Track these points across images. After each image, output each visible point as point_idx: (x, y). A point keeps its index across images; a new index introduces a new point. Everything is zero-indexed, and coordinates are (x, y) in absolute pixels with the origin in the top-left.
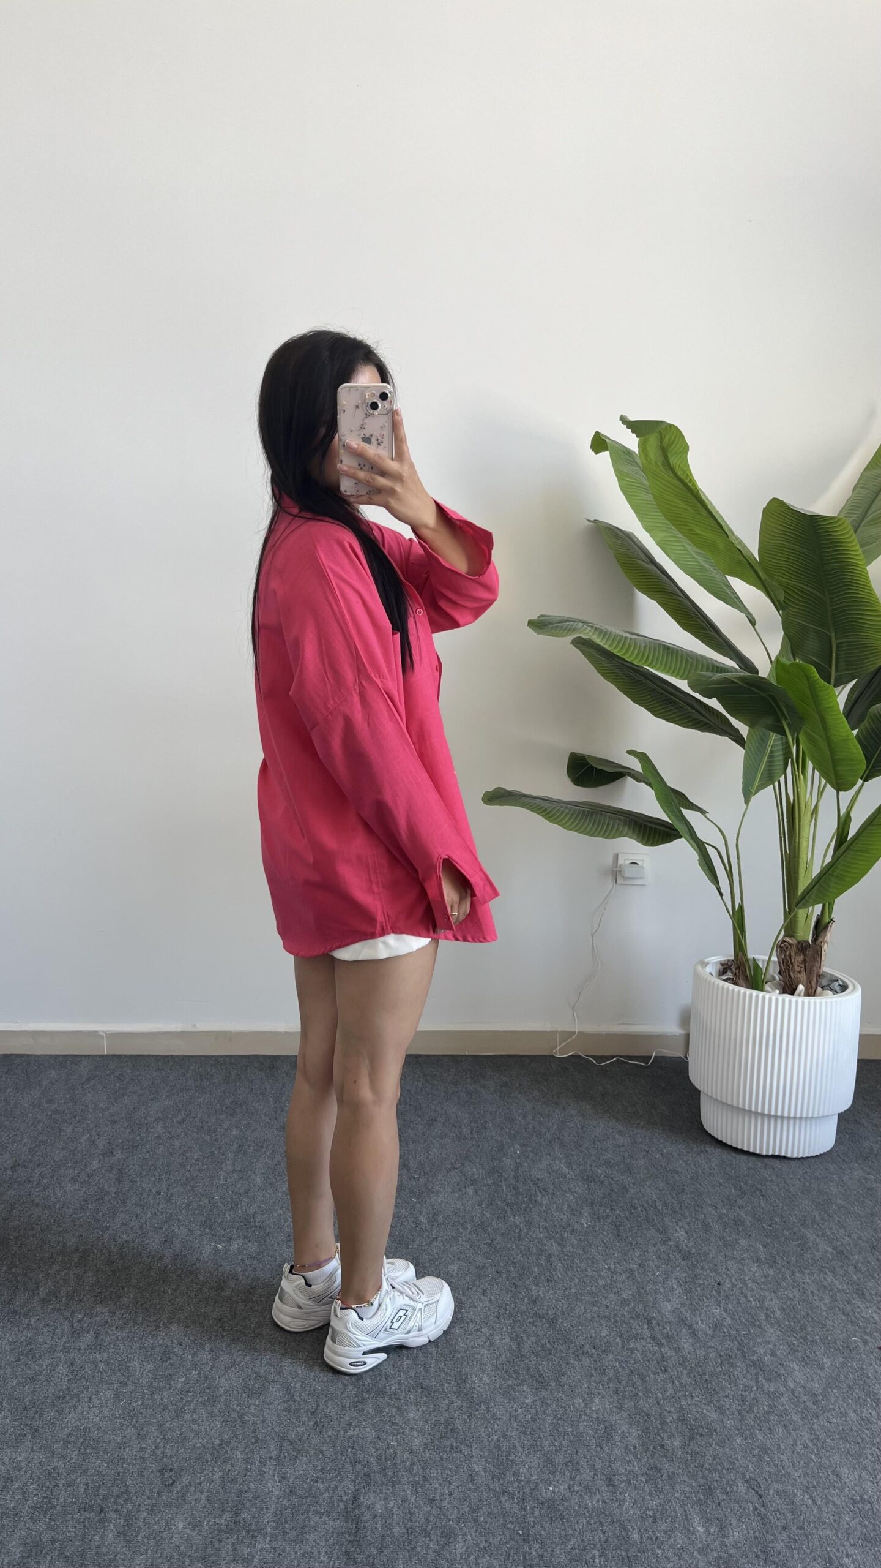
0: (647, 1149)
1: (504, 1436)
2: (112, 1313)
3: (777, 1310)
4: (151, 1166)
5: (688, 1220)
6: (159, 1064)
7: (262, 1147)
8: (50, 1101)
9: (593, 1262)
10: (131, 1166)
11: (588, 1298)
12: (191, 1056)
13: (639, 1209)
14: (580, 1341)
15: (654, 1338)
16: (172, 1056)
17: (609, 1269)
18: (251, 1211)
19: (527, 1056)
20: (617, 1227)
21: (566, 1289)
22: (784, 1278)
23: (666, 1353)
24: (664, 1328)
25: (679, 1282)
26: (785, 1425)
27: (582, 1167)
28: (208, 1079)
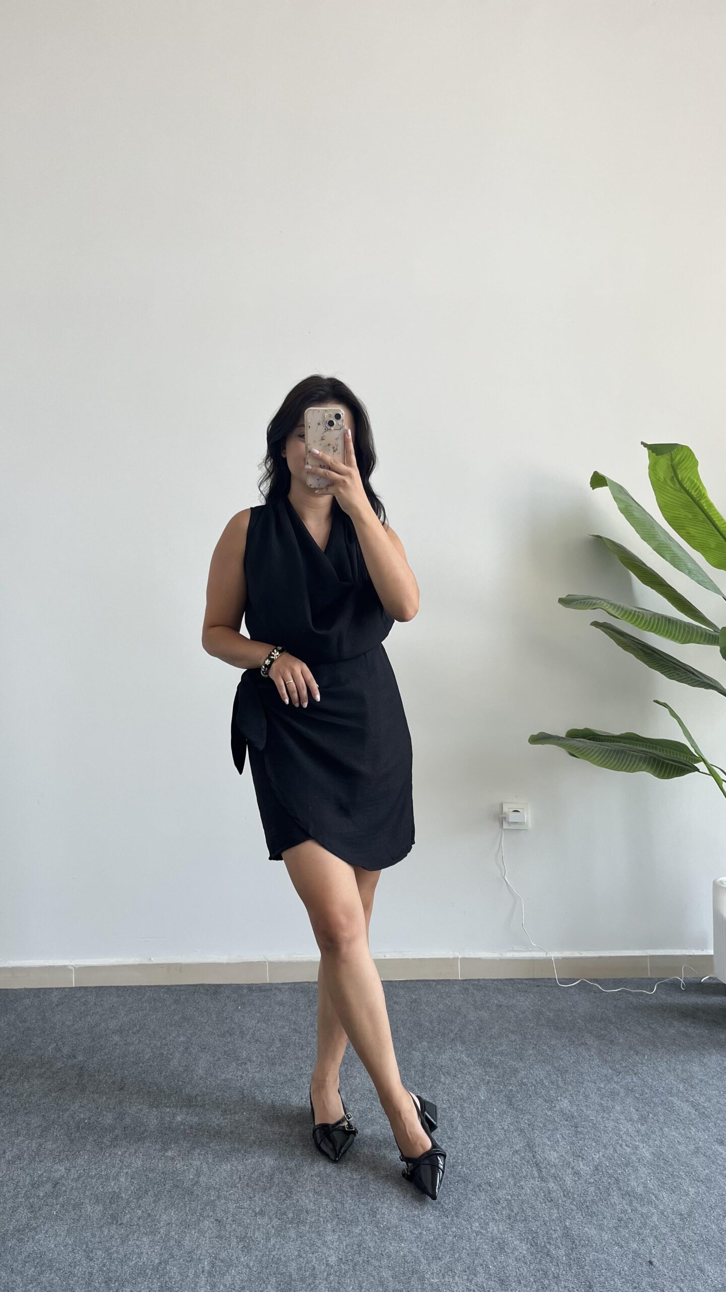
0: (535, 1043)
1: (410, 1252)
2: (68, 1170)
4: (108, 1065)
5: (571, 1092)
6: (119, 992)
7: (206, 1048)
8: (25, 1021)
9: (489, 1124)
10: (90, 1066)
11: (484, 1150)
12: (147, 986)
13: (529, 1085)
14: (477, 1180)
15: (542, 1180)
16: (131, 986)
18: (194, 1093)
19: (434, 981)
23: (553, 1188)
25: (563, 1136)
26: (656, 1237)
27: (480, 1057)
28: (161, 1002)
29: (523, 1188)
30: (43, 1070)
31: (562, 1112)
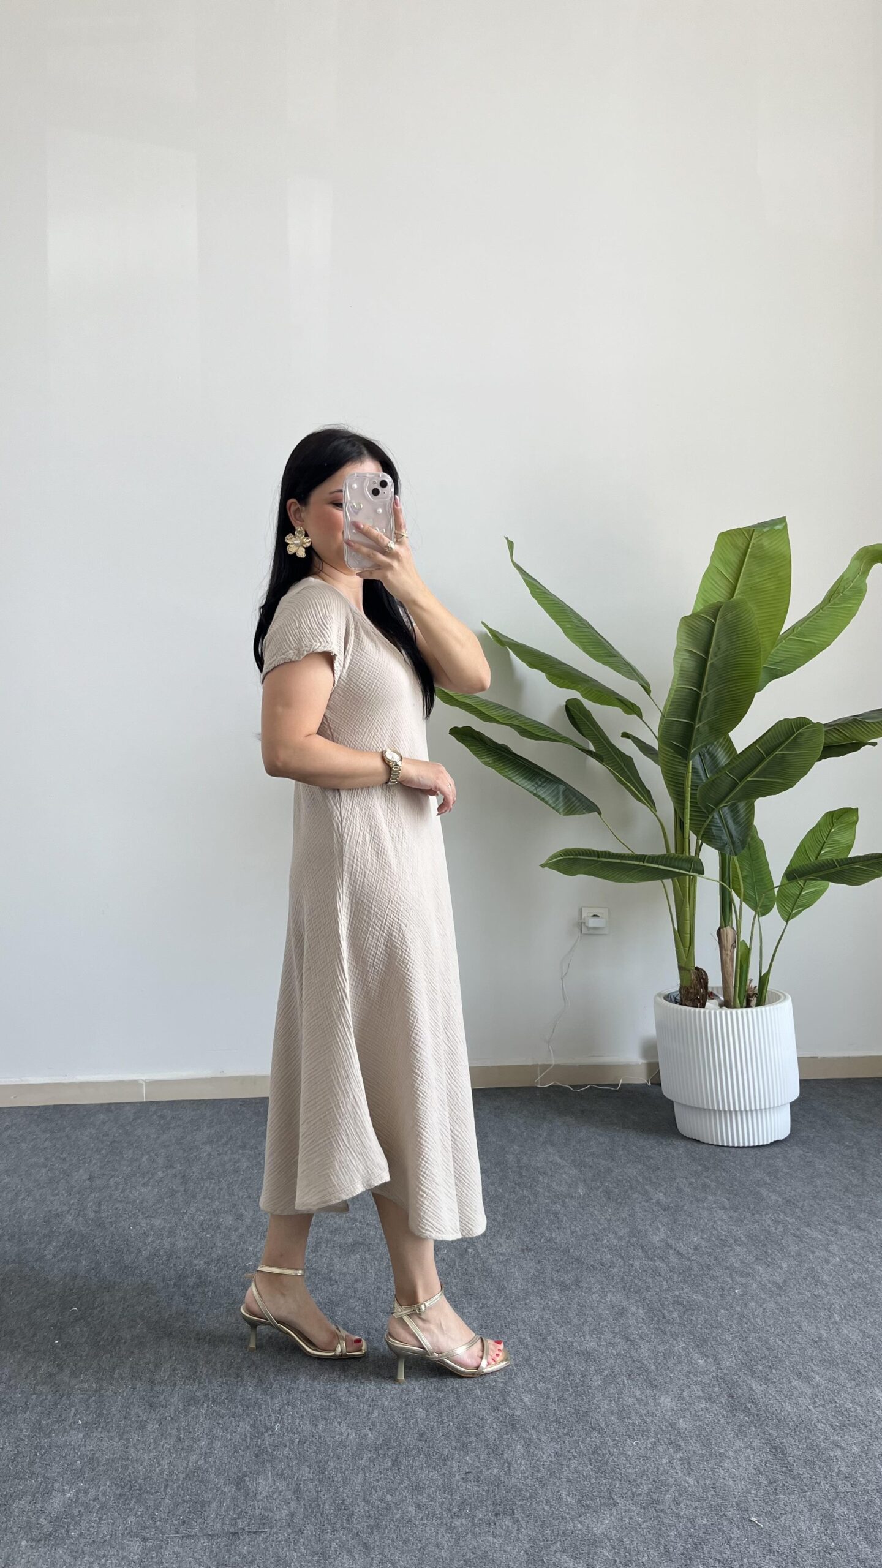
0: (624, 1144)
1: (542, 1318)
2: (208, 1264)
3: (742, 1236)
5: (665, 1186)
6: (193, 1106)
9: (592, 1216)
12: (220, 1098)
13: (624, 1181)
15: (648, 1258)
16: (203, 1100)
17: (605, 1219)
19: (513, 1088)
20: (608, 1194)
21: (573, 1232)
22: (745, 1218)
24: (655, 1251)
25: (662, 1223)
26: (757, 1302)
27: (572, 1158)
29: (632, 1266)
30: (146, 1179)
31: (658, 1202)
